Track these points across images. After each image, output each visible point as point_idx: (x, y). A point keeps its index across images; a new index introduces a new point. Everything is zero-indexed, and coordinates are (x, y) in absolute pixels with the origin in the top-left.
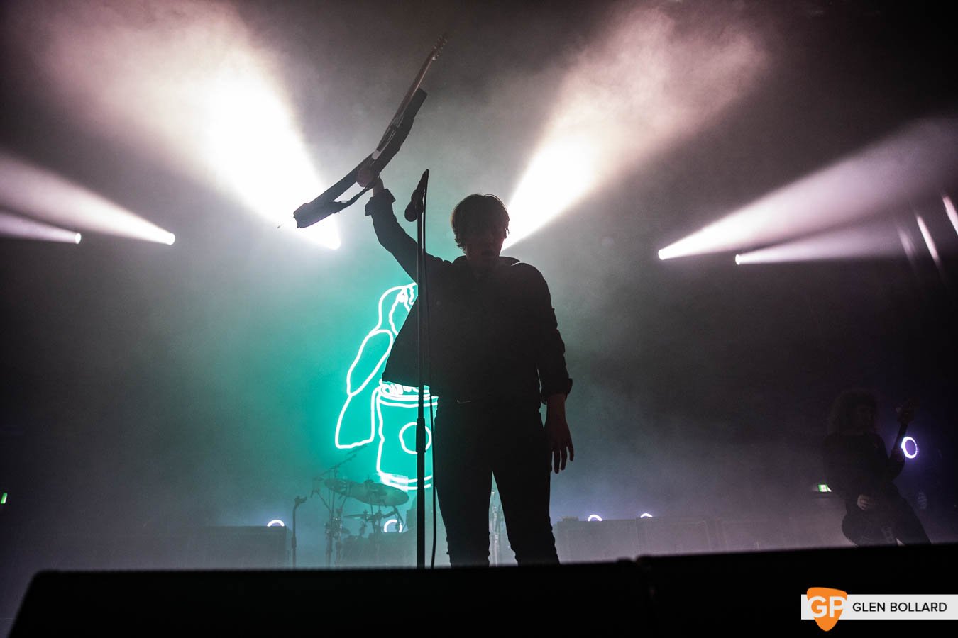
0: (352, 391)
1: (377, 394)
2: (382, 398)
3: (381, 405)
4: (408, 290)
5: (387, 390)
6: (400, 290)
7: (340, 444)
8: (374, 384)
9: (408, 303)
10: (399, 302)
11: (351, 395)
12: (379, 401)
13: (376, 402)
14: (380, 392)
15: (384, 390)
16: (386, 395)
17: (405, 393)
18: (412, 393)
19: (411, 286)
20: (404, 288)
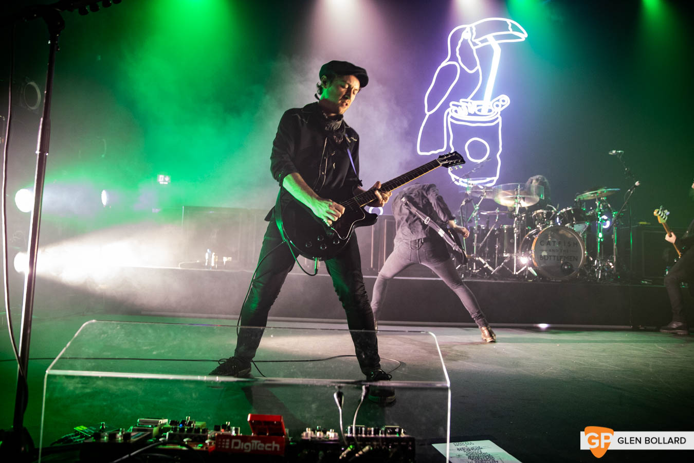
0: (429, 111)
1: (448, 113)
2: (452, 117)
3: (451, 122)
4: (471, 29)
5: (456, 111)
6: (465, 29)
7: (421, 151)
8: (446, 106)
9: (471, 40)
10: (464, 39)
11: (428, 114)
12: (450, 120)
13: (447, 121)
14: (450, 112)
15: (453, 111)
16: (456, 116)
17: (470, 114)
18: (475, 114)
19: (473, 25)
20: (468, 27)
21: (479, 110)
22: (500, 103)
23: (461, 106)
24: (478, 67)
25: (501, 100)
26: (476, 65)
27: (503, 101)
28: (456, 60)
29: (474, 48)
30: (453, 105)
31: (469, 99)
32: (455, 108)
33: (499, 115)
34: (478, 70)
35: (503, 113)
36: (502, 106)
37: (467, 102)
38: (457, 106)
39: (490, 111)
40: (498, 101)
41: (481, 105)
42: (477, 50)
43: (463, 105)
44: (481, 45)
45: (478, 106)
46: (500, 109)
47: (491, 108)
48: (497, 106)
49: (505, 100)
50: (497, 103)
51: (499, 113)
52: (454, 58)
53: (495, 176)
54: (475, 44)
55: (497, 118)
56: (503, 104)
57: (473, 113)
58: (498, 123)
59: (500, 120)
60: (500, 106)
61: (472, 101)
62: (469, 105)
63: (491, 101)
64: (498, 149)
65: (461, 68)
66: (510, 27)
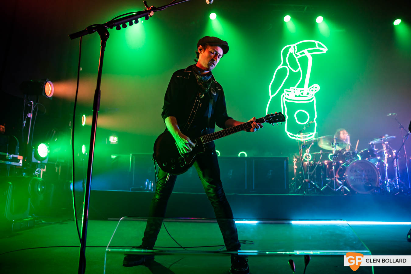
0: (272, 95)
1: (283, 96)
2: (286, 98)
4: (294, 47)
5: (288, 95)
6: (290, 47)
8: (282, 91)
9: (294, 53)
10: (290, 53)
11: (271, 97)
12: (285, 100)
13: (283, 101)
14: (284, 95)
15: (286, 94)
16: (288, 97)
17: (296, 96)
18: (299, 96)
19: (295, 45)
20: (292, 46)
21: (302, 94)
22: (314, 89)
23: (291, 92)
24: (300, 68)
25: (314, 88)
26: (298, 68)
27: (316, 88)
28: (286, 65)
29: (297, 58)
30: (286, 91)
31: (295, 87)
32: (288, 93)
33: (313, 96)
34: (299, 71)
35: (316, 95)
36: (315, 90)
37: (294, 89)
38: (289, 91)
39: (308, 94)
40: (313, 87)
41: (303, 91)
43: (293, 91)
44: (300, 56)
45: (301, 91)
46: (314, 93)
47: (309, 92)
48: (312, 91)
49: (317, 87)
50: (312, 89)
51: (314, 95)
52: (285, 64)
53: (313, 131)
54: (297, 56)
55: (313, 98)
56: (316, 89)
57: (298, 95)
58: (314, 101)
59: (314, 99)
60: (314, 91)
61: (297, 88)
62: (295, 91)
63: (308, 88)
64: (314, 117)
65: (290, 69)
66: (317, 45)
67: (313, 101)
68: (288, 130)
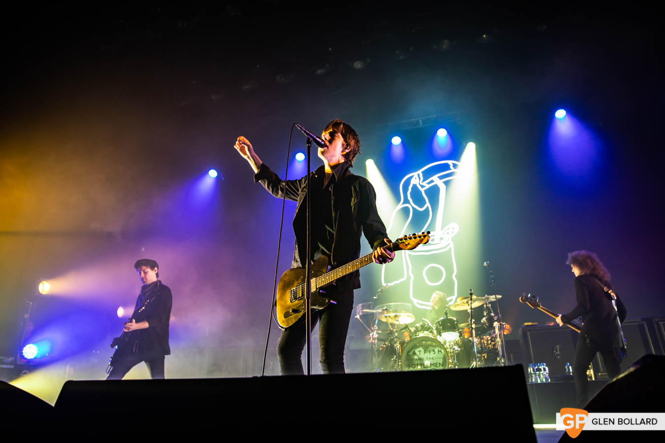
3: (409, 255)
4: (419, 175)
6: (413, 176)
7: (385, 283)
9: (419, 184)
10: (413, 185)
13: (405, 254)
19: (420, 172)
20: (415, 174)
21: (433, 240)
22: (450, 231)
24: (428, 204)
25: (450, 228)
26: (426, 203)
27: (453, 228)
28: (408, 202)
29: (422, 190)
33: (450, 241)
34: (428, 207)
36: (452, 233)
39: (441, 239)
40: (448, 229)
41: (434, 236)
42: (425, 191)
44: (428, 186)
46: (450, 236)
47: (442, 236)
48: (448, 233)
50: (448, 231)
51: (450, 239)
52: (406, 201)
53: (454, 295)
54: (423, 187)
55: (449, 244)
56: (453, 230)
59: (452, 246)
60: (450, 233)
63: (442, 229)
64: (452, 272)
65: (413, 208)
66: (451, 167)
67: (450, 250)
68: (414, 297)
